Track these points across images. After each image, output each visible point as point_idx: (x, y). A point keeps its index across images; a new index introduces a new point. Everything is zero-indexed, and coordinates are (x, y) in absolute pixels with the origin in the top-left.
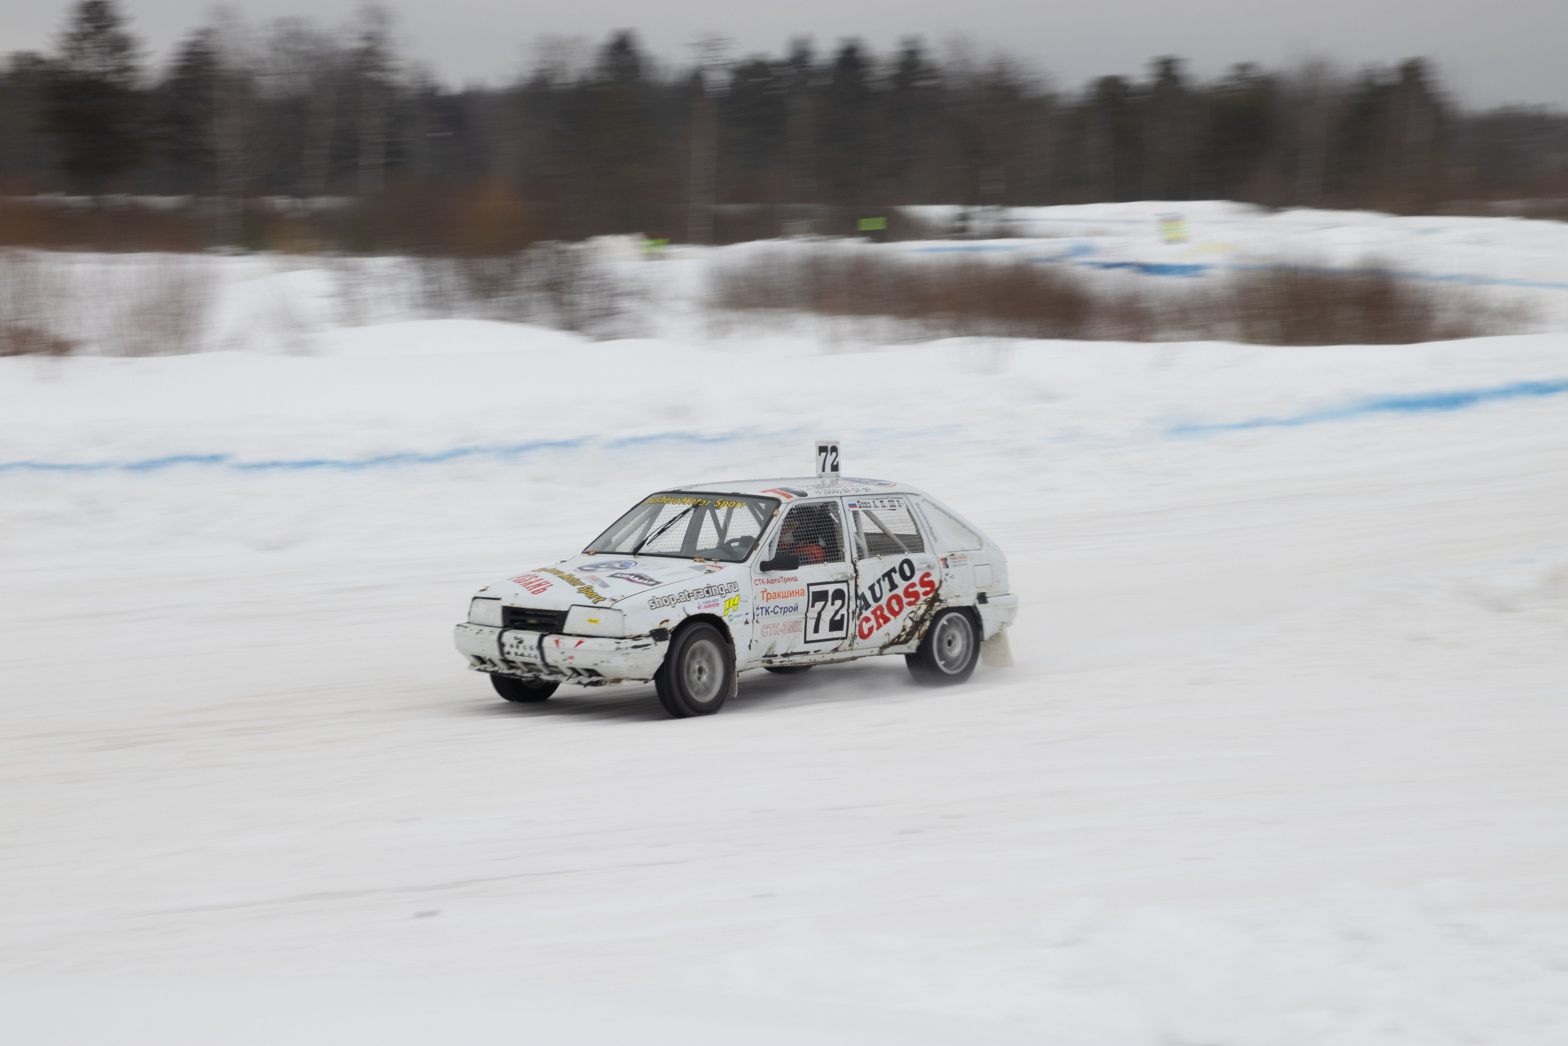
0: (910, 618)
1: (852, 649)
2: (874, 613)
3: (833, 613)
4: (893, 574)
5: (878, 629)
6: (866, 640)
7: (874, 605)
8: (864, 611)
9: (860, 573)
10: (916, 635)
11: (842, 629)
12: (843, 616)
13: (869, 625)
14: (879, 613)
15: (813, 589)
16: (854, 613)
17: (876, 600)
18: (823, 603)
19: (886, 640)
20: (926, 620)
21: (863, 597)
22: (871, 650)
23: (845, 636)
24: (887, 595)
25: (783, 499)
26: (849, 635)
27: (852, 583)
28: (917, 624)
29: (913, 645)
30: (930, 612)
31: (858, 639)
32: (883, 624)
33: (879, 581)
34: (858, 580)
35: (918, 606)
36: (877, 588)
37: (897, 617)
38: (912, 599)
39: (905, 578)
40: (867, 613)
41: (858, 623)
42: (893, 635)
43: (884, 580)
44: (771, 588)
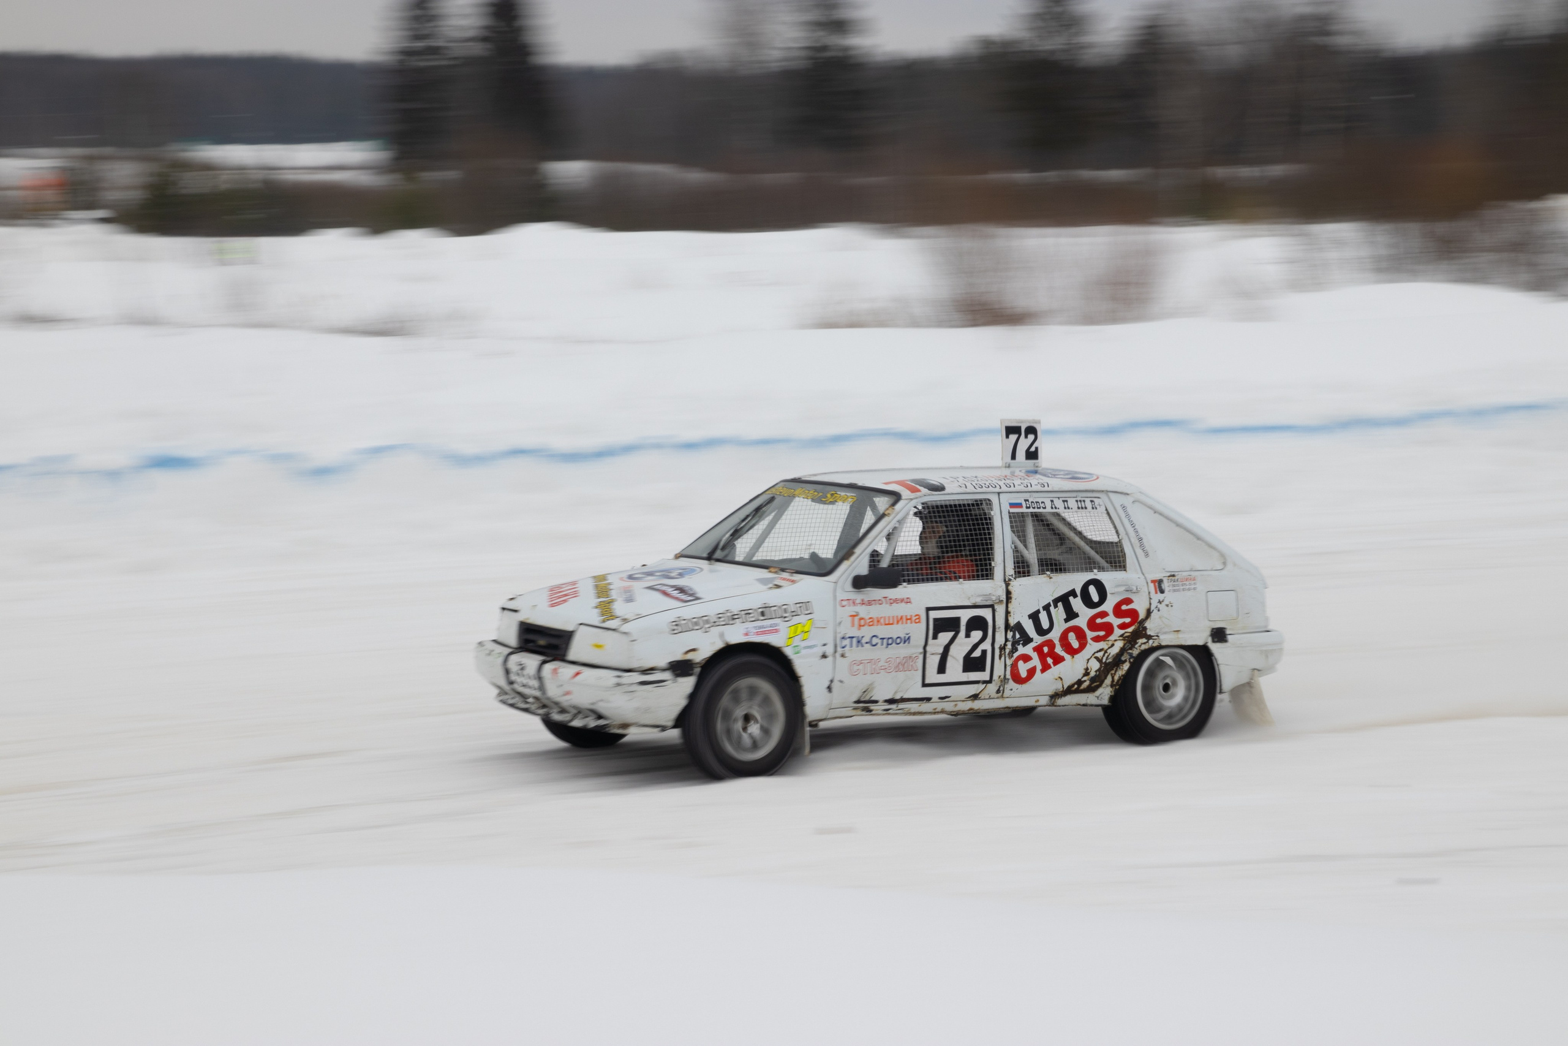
0: (1096, 658)
1: (1002, 697)
2: (1036, 649)
3: (969, 648)
4: (1071, 598)
5: (1043, 671)
6: (1023, 685)
7: (1038, 640)
8: (1020, 647)
9: (1014, 595)
10: (1108, 681)
11: (983, 669)
12: (984, 652)
13: (1030, 665)
14: (1046, 649)
15: (934, 615)
16: (1002, 648)
17: (1041, 631)
18: (951, 634)
19: (1058, 687)
20: (1125, 661)
21: (1019, 627)
22: (1035, 698)
23: (988, 678)
24: (1060, 626)
25: (905, 493)
26: (995, 677)
27: (1000, 610)
28: (1108, 667)
29: (1104, 694)
30: (1130, 651)
31: (1012, 684)
32: (1052, 665)
33: (1047, 608)
34: (1009, 605)
35: (1110, 643)
36: (1043, 617)
37: (1075, 656)
38: (1102, 633)
39: (1088, 602)
40: (1022, 650)
41: (1009, 662)
42: (1069, 680)
43: (1056, 606)
44: (864, 612)
